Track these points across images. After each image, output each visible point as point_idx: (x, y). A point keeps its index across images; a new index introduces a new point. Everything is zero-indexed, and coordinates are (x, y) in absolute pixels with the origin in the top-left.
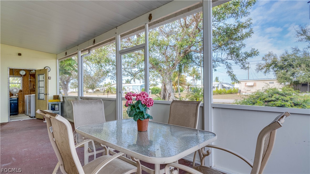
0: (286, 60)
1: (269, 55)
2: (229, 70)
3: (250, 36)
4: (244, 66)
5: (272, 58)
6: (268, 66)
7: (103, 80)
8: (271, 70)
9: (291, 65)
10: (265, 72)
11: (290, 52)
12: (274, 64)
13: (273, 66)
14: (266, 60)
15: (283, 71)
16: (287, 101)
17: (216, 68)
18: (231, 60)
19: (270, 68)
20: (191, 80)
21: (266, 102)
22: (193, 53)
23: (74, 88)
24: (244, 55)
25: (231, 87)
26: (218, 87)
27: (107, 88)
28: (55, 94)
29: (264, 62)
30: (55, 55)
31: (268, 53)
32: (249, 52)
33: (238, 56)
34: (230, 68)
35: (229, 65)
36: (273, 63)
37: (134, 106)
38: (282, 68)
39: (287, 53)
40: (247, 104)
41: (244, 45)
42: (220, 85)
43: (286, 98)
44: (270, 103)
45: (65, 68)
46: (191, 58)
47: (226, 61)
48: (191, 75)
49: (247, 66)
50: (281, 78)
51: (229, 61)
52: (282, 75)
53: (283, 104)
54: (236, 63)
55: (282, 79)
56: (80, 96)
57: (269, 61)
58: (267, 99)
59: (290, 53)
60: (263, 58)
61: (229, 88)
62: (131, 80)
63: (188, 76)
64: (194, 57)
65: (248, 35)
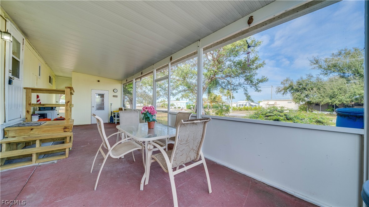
0: (300, 84)
1: (287, 80)
2: (245, 92)
3: (263, 66)
4: (257, 89)
5: (290, 82)
6: (286, 89)
7: (159, 98)
8: (288, 92)
9: (305, 89)
10: (284, 94)
11: (305, 77)
12: (291, 87)
13: (290, 88)
14: (285, 84)
15: (298, 93)
16: (282, 116)
17: (238, 91)
18: (247, 84)
19: (288, 90)
20: (226, 99)
21: (266, 116)
22: (219, 79)
23: (139, 103)
24: (256, 81)
25: (257, 105)
26: (246, 105)
27: (162, 104)
28: (120, 107)
29: (282, 86)
30: (120, 80)
31: (286, 79)
32: (260, 78)
33: (251, 82)
34: (246, 90)
35: (246, 88)
36: (289, 87)
37: (145, 114)
38: (297, 90)
39: (302, 79)
40: (252, 118)
41: (256, 74)
42: (247, 104)
43: (281, 114)
44: (269, 118)
45: (128, 90)
46: (219, 83)
47: (243, 85)
48: (225, 95)
49: (259, 89)
50: (296, 98)
51: (245, 86)
52: (297, 96)
53: (277, 118)
54: (251, 87)
55: (297, 100)
56: (134, 109)
57: (287, 85)
58: (267, 115)
59: (304, 79)
60: (282, 83)
61: (255, 106)
62: (180, 98)
63: (223, 96)
64: (220, 82)
65: (261, 66)
